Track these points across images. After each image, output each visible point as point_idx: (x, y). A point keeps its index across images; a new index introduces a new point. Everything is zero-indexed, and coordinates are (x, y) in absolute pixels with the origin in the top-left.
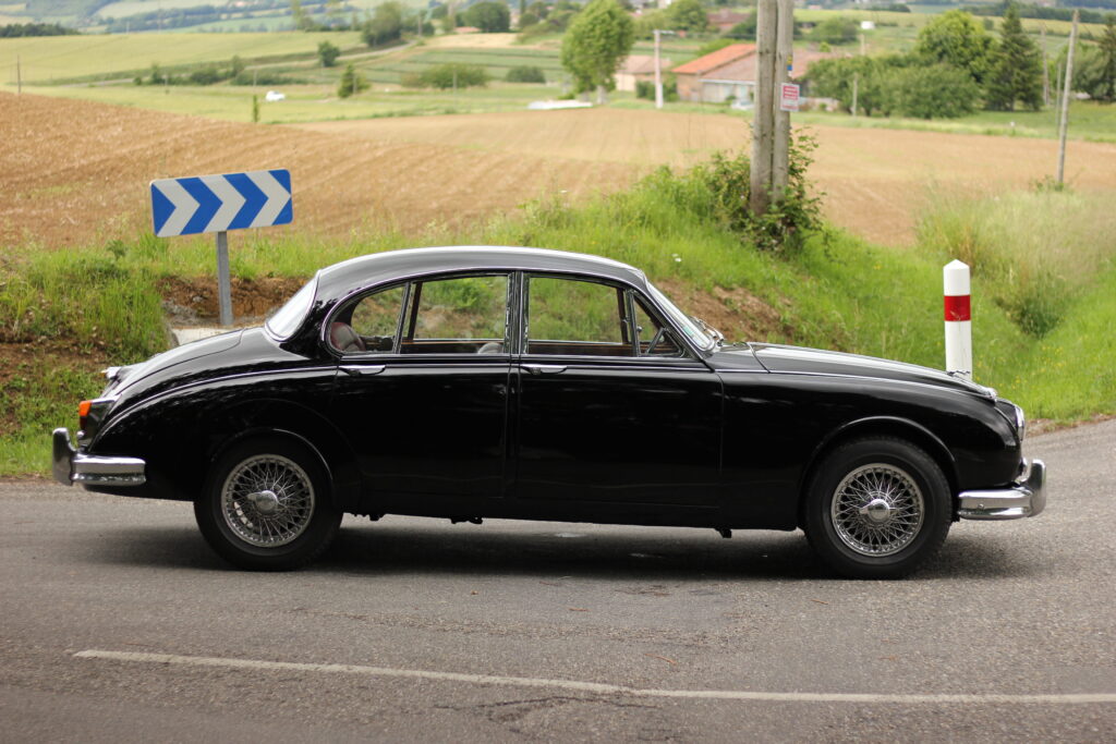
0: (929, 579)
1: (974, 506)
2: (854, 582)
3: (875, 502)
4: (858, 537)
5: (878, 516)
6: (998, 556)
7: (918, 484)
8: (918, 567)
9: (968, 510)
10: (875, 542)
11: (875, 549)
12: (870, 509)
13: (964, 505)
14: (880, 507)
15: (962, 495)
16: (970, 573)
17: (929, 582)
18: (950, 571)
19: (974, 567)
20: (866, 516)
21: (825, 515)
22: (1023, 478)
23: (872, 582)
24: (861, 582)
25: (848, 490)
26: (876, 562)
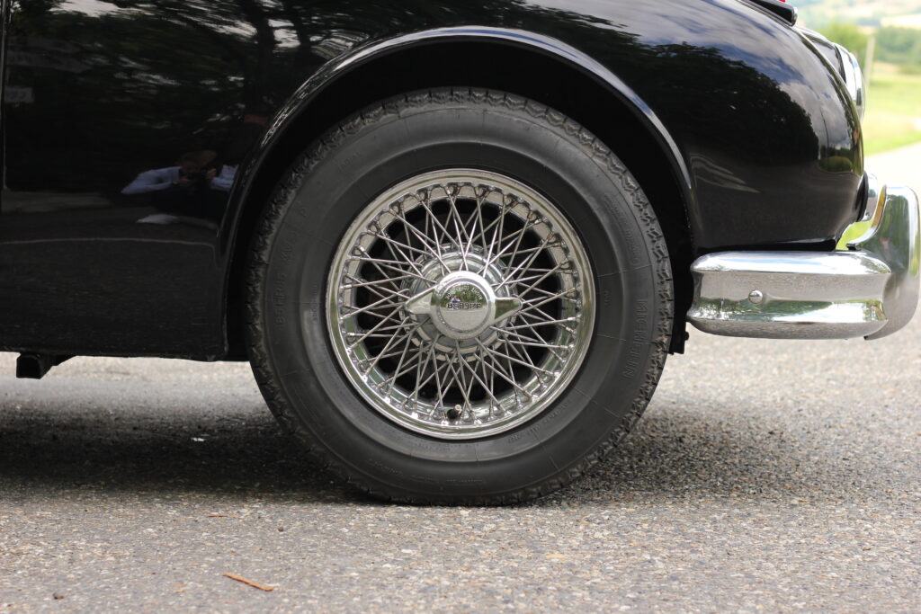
0: (603, 503)
1: (736, 294)
2: (391, 511)
3: (453, 280)
4: (406, 383)
5: (461, 321)
6: (772, 446)
7: (578, 231)
8: (576, 471)
9: (718, 304)
10: (454, 397)
11: (453, 416)
12: (441, 301)
13: (707, 291)
14: (470, 297)
15: (706, 263)
16: (714, 489)
17: (605, 514)
18: (660, 483)
19: (721, 474)
20: (427, 319)
21: (309, 318)
22: (860, 231)
23: (441, 513)
24: (407, 512)
25: (378, 249)
26: (454, 454)
